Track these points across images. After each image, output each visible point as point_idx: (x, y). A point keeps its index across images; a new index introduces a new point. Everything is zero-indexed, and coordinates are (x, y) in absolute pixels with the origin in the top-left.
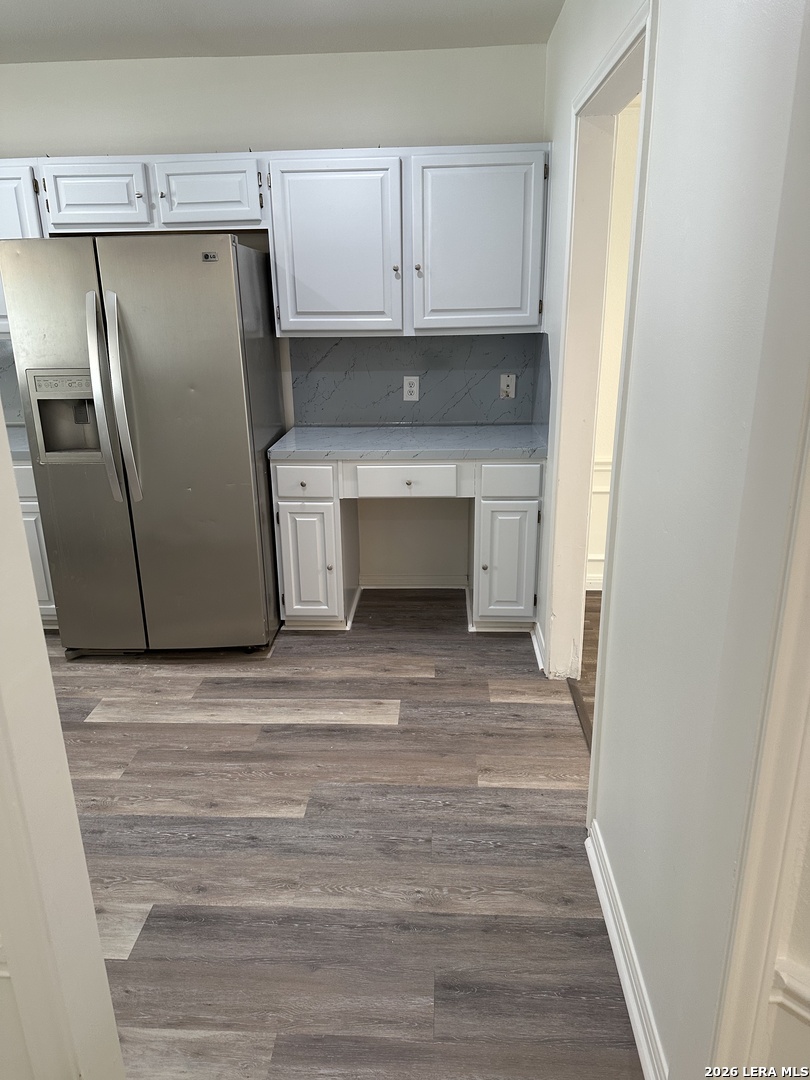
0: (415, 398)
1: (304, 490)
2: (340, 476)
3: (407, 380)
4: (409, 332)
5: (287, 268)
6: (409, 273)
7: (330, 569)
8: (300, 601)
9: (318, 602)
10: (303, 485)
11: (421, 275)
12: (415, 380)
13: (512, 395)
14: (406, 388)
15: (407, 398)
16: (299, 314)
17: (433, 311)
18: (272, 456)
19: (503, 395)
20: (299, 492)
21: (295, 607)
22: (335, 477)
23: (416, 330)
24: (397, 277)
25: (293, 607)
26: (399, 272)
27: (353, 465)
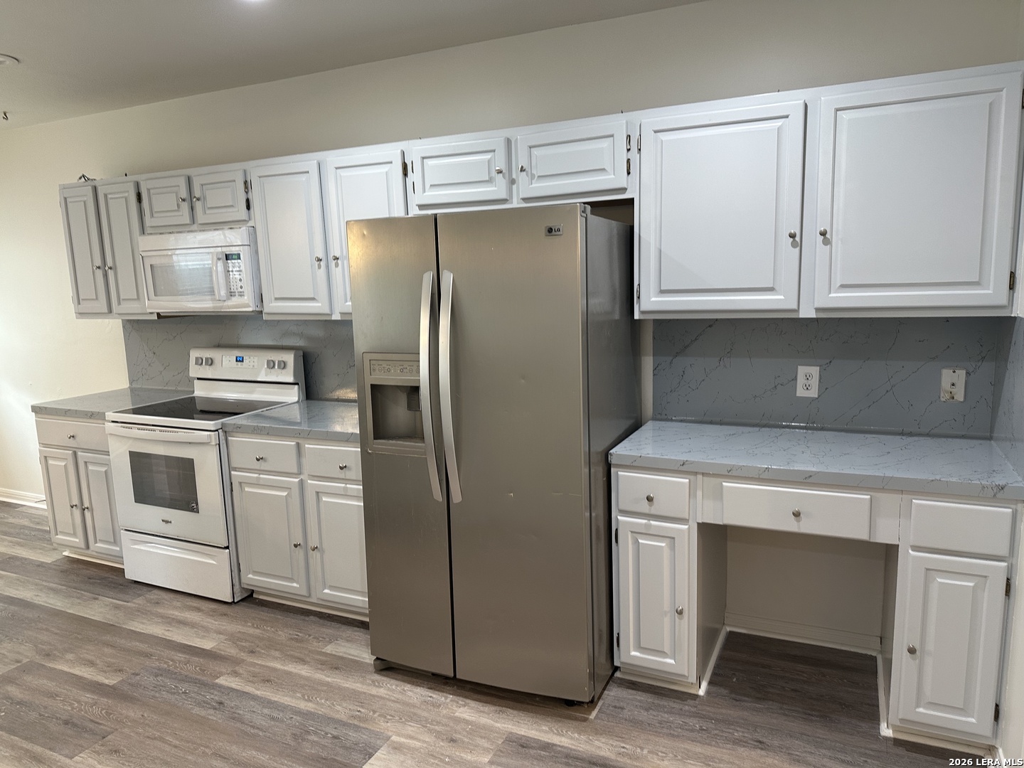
0: (813, 393)
1: (650, 506)
2: (699, 493)
3: (802, 370)
4: (807, 312)
5: (652, 242)
6: (811, 239)
7: (680, 613)
8: (639, 648)
9: (662, 653)
10: (649, 499)
11: (827, 242)
12: (815, 371)
13: (960, 397)
14: (801, 380)
15: (801, 392)
16: (663, 292)
17: (843, 286)
18: (613, 460)
19: (944, 397)
20: (644, 507)
21: (633, 653)
22: (692, 494)
23: (818, 310)
24: (794, 245)
25: (630, 653)
26: (798, 239)
27: (718, 480)
